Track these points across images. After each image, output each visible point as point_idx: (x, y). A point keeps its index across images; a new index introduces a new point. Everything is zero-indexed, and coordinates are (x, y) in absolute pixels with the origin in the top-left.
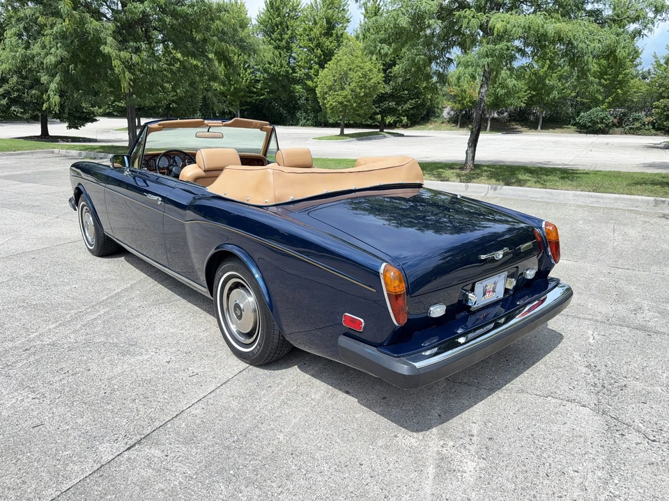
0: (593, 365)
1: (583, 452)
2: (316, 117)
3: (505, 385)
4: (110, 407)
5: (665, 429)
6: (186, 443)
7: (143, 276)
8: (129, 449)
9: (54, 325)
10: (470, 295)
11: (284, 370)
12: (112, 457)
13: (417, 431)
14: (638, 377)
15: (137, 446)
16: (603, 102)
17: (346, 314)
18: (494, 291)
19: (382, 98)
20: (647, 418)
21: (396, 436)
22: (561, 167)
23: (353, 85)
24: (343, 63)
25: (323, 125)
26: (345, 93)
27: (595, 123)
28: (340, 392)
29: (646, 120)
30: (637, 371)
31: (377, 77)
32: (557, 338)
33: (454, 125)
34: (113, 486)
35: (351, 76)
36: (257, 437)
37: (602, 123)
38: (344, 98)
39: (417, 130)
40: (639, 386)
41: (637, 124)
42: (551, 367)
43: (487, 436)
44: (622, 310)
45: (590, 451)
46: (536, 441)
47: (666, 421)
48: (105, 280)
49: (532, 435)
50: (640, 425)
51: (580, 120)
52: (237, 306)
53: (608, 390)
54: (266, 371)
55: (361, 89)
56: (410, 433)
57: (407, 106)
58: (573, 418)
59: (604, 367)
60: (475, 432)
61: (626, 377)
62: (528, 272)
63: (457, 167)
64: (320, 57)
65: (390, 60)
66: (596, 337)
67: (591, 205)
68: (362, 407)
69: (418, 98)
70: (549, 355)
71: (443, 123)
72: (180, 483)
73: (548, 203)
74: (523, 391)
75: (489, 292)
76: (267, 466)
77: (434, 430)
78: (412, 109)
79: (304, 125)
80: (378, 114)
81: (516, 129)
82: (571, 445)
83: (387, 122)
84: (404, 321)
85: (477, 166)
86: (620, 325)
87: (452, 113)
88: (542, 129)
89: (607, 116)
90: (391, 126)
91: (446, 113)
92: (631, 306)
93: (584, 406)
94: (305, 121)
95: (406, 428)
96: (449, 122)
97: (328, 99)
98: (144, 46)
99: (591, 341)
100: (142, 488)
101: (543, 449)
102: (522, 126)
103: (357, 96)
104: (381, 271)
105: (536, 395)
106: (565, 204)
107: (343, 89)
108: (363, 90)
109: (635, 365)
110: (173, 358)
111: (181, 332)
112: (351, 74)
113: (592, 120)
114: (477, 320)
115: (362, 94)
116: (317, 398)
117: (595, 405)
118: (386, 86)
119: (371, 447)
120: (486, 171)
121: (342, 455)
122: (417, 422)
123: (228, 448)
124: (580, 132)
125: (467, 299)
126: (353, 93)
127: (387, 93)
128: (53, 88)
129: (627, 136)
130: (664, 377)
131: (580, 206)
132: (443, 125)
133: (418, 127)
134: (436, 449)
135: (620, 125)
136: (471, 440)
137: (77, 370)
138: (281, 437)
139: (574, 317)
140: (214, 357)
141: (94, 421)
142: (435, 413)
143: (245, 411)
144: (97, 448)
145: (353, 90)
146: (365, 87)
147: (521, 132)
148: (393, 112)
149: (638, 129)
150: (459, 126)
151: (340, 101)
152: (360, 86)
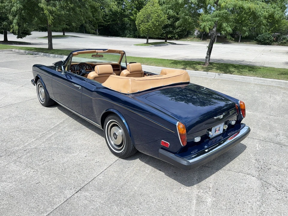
0: (258, 159)
1: (252, 195)
2: (134, 33)
3: (223, 167)
4: (65, 175)
5: (284, 186)
6: (99, 190)
7: (67, 116)
8: (76, 192)
9: (34, 140)
10: (210, 132)
11: (133, 160)
12: (71, 196)
13: (189, 186)
14: (275, 164)
15: (80, 192)
16: (269, 30)
17: (162, 140)
18: (219, 130)
19: (166, 26)
20: (278, 182)
21: (180, 188)
22: (249, 63)
23: (153, 20)
24: (148, 10)
25: (138, 37)
26: (149, 24)
27: (265, 40)
28: (157, 170)
30: (275, 162)
31: (164, 17)
32: (244, 147)
33: (199, 39)
34: (73, 207)
35: (152, 16)
36: (126, 188)
37: (268, 40)
38: (149, 26)
39: (182, 41)
40: (275, 168)
41: (284, 41)
42: (241, 160)
43: (216, 188)
44: (271, 135)
45: (255, 194)
46: (235, 190)
47: (285, 183)
48: (51, 118)
49: (233, 188)
50: (275, 184)
51: (258, 38)
52: (115, 134)
53: (263, 170)
54: (126, 161)
55: (157, 22)
56: (186, 187)
57: (178, 30)
58: (249, 181)
59: (262, 160)
60: (211, 187)
61: (271, 165)
62: (232, 122)
63: (202, 64)
64: (137, 5)
66: (260, 147)
67: (261, 84)
68: (166, 176)
70: (241, 155)
71: (194, 38)
72: (99, 206)
73: (242, 83)
74: (230, 170)
75: (217, 131)
76: (131, 199)
77: (195, 186)
78: (180, 31)
79: (129, 37)
80: (164, 34)
81: (228, 41)
82: (248, 192)
83: (169, 37)
84: (185, 144)
85: (211, 64)
86: (270, 142)
87: (199, 33)
88: (240, 42)
89: (270, 37)
90: (170, 39)
91: (196, 33)
92: (275, 133)
93: (253, 176)
94: (129, 35)
95: (184, 185)
96: (197, 37)
97: (141, 26)
98: (57, 3)
99: (258, 149)
100: (85, 208)
101: (237, 193)
103: (155, 25)
104: (177, 125)
105: (235, 172)
106: (250, 83)
107: (148, 22)
108: (158, 23)
109: (275, 159)
110: (87, 155)
111: (89, 143)
113: (264, 38)
114: (212, 142)
115: (157, 25)
116: (148, 172)
117: (258, 176)
118: (168, 21)
119: (171, 192)
120: (215, 66)
121: (160, 195)
122: (189, 183)
123: (116, 192)
124: (258, 44)
125: (209, 134)
126: (153, 24)
127: (169, 24)
128: (15, 22)
129: (279, 46)
130: (286, 165)
131: (256, 84)
132: (195, 39)
133: (183, 39)
134: (196, 193)
135: (276, 41)
136: (209, 190)
137: (49, 159)
138: (136, 188)
139: (251, 138)
140: (104, 154)
141: (60, 181)
142: (195, 179)
143: (120, 177)
144: (64, 192)
145: (153, 23)
146: (159, 21)
147: (231, 43)
148: (171, 33)
149: (285, 43)
150: (202, 39)
151: (146, 27)
152: (156, 20)
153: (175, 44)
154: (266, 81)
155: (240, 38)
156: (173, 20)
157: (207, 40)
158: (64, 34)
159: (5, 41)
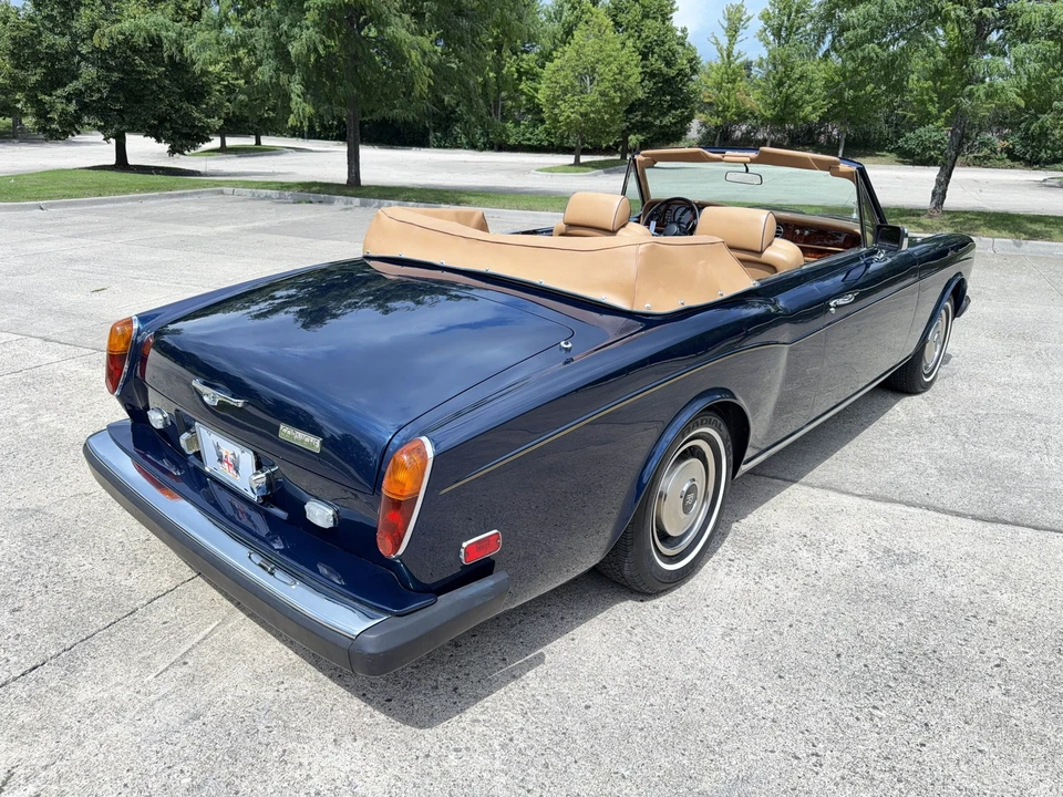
16: (937, 118)
19: (632, 109)
23: (604, 85)
24: (588, 50)
27: (925, 149)
29: (1000, 144)
31: (635, 74)
35: (601, 72)
37: (934, 149)
38: (590, 106)
41: (986, 151)
51: (904, 143)
55: (615, 92)
57: (668, 119)
65: (645, 47)
69: (683, 107)
78: (675, 124)
87: (704, 130)
89: (943, 139)
91: (695, 130)
103: (610, 103)
108: (619, 94)
112: (600, 68)
113: (922, 145)
115: (618, 100)
124: (904, 163)
126: (603, 99)
127: (640, 99)
129: (967, 168)
145: (602, 94)
146: (621, 89)
148: (646, 128)
149: (987, 158)
151: (582, 110)
152: (614, 87)
155: (843, 144)
156: (655, 84)
158: (258, 142)
159: (122, 163)
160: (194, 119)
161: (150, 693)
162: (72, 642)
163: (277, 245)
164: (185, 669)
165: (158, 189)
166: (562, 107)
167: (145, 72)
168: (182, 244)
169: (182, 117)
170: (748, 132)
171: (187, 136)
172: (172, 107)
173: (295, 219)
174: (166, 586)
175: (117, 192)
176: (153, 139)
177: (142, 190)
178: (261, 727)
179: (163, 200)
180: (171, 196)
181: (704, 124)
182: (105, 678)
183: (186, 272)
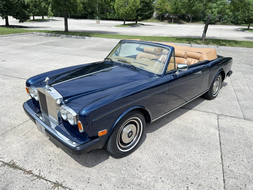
19: (138, 10)
27: (211, 20)
31: (138, 2)
33: (158, 20)
35: (130, 2)
37: (213, 20)
38: (127, 10)
41: (226, 21)
51: (206, 19)
55: (133, 7)
69: (151, 10)
71: (154, 19)
78: (149, 14)
81: (182, 22)
87: (157, 15)
88: (191, 22)
89: (215, 18)
91: (155, 15)
96: (156, 19)
102: (184, 21)
103: (132, 9)
115: (134, 9)
120: (210, 41)
126: (130, 8)
127: (140, 8)
129: (221, 25)
132: (154, 20)
133: (144, 21)
135: (219, 21)
146: (135, 6)
147: (184, 23)
148: (142, 15)
149: (226, 23)
150: (160, 21)
151: (125, 11)
152: (133, 5)
153: (143, 25)
154: (251, 50)
155: (191, 19)
156: (144, 4)
157: (165, 21)
158: (43, 18)
159: (7, 25)
160: (26, 13)
161: (19, 140)
162: (4, 132)
163: (47, 48)
164: (25, 136)
165: (17, 33)
166: (120, 10)
167: (12, 2)
168: (23, 48)
169: (22, 13)
170: (168, 16)
171: (24, 18)
172: (20, 10)
173: (52, 41)
174: (21, 123)
175: (6, 34)
176: (15, 19)
177: (13, 33)
178: (39, 144)
179: (18, 36)
180: (20, 35)
181: (157, 14)
182: (10, 138)
183: (24, 56)
